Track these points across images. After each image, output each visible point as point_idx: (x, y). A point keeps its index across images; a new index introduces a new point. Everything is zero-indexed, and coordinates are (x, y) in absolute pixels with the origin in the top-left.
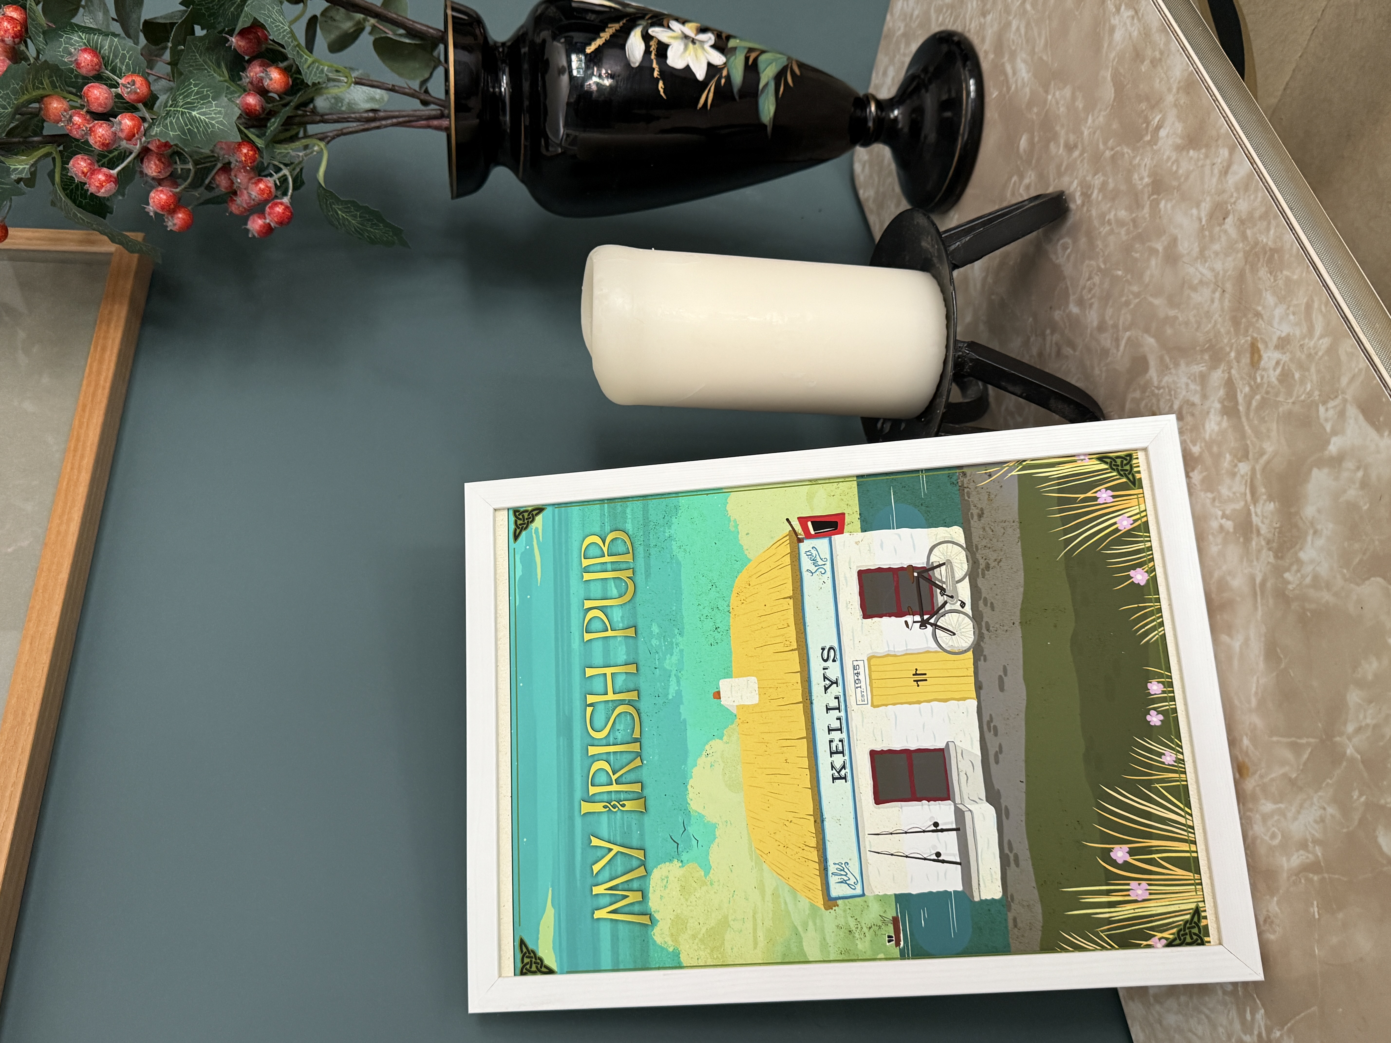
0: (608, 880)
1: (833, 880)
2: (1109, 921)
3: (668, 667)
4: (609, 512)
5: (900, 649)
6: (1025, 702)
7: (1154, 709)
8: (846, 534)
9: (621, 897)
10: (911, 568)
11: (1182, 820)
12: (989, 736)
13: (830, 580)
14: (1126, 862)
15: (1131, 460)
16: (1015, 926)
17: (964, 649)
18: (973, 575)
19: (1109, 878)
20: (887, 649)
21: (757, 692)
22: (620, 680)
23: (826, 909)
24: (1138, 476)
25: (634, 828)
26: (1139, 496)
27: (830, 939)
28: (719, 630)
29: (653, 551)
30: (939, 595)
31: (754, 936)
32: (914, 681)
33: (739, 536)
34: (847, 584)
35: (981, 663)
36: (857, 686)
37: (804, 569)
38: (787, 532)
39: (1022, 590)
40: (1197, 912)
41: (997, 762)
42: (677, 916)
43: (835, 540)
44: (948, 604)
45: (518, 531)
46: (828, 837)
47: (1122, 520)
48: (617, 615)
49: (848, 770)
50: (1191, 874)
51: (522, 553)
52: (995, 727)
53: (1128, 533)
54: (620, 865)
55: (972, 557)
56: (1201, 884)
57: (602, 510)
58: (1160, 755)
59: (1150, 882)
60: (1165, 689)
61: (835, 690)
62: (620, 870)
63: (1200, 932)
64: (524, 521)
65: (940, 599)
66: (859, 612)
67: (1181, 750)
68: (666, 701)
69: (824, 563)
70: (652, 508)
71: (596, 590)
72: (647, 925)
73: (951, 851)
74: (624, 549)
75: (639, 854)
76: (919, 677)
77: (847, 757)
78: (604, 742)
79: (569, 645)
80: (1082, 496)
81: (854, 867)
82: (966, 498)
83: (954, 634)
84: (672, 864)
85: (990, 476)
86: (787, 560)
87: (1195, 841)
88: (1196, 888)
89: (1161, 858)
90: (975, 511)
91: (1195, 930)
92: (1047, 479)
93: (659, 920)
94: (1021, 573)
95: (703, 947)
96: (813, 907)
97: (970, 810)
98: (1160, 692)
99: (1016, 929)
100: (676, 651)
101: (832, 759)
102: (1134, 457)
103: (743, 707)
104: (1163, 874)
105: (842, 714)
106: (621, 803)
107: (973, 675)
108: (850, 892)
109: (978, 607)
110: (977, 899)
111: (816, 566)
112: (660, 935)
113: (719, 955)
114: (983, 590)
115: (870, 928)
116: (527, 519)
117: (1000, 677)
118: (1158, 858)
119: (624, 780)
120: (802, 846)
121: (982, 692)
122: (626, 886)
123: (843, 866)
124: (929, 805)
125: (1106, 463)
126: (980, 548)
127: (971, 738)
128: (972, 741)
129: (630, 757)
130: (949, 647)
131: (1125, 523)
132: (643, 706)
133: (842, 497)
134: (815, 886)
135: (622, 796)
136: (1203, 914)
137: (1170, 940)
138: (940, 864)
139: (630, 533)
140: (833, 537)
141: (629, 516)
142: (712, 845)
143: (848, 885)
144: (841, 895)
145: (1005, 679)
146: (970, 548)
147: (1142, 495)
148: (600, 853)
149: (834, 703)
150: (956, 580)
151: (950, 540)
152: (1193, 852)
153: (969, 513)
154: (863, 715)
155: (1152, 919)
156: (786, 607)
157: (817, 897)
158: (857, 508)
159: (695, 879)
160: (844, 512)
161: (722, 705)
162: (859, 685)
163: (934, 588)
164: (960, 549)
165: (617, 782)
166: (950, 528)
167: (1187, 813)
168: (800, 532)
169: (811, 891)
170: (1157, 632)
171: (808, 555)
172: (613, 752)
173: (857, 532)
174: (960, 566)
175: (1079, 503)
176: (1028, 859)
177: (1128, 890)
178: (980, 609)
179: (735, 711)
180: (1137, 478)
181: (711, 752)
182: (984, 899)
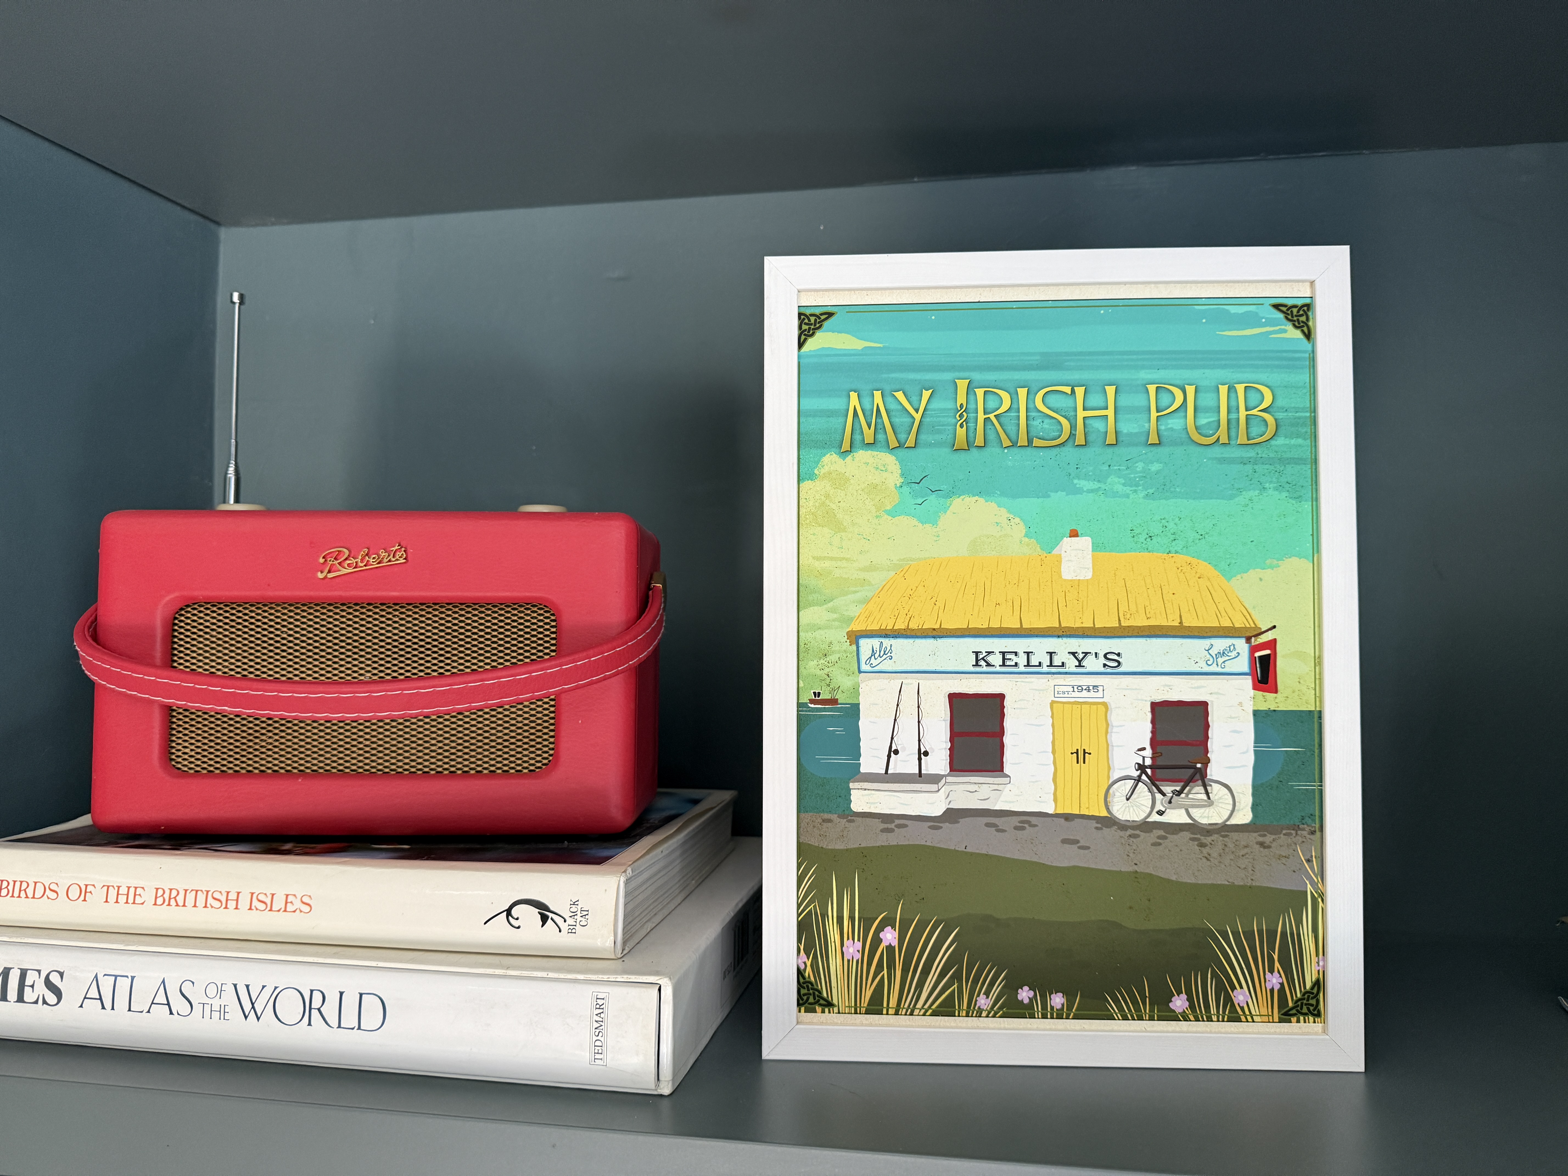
0: (886, 408)
1: (875, 642)
2: (824, 915)
3: (1109, 480)
4: (1299, 418)
5: (1115, 738)
6: (1050, 864)
7: (1035, 995)
8: (1252, 692)
9: (869, 421)
10: (1206, 762)
11: (920, 1005)
12: (1015, 821)
13: (1198, 670)
14: (881, 941)
15: (1313, 1015)
16: (824, 821)
17: (1110, 808)
18: (1193, 828)
19: (867, 922)
20: (1114, 725)
21: (1075, 578)
23: (848, 633)
24: (1294, 1019)
25: (938, 437)
26: (1271, 1017)
27: (819, 634)
29: (1249, 468)
30: (1173, 788)
31: (825, 557)
32: (1077, 750)
33: (1260, 570)
34: (1192, 688)
35: (1094, 824)
36: (1075, 687)
37: (1213, 641)
38: (1260, 625)
39: (1174, 878)
40: (829, 1004)
41: (988, 825)
42: (847, 480)
43: (1246, 679)
44: (1162, 797)
45: (1284, 309)
46: (919, 641)
47: (1244, 995)
48: (1175, 423)
49: (985, 669)
50: (866, 1005)
51: (1257, 313)
52: (1023, 828)
53: (1229, 999)
55: (1214, 829)
56: (856, 1013)
57: (1303, 410)
58: (987, 994)
59: (860, 963)
60: (1055, 1010)
61: (1072, 663)
63: (810, 1004)
64: (1296, 316)
65: (1168, 789)
66: (1159, 698)
67: (991, 1015)
68: (1071, 477)
69: (1219, 664)
70: (1302, 469)
71: (1207, 400)
73: (899, 765)
74: (1252, 435)
75: (911, 442)
76: (1081, 756)
77: (998, 669)
78: (1031, 406)
79: (1143, 367)
80: (1276, 957)
81: (887, 665)
82: (1284, 832)
83: (1128, 799)
84: (899, 476)
85: (1308, 861)
86: (1226, 623)
87: (898, 1015)
88: (852, 1007)
89: (883, 977)
90: (1268, 839)
91: (811, 1000)
92: (1299, 922)
93: (846, 461)
94: (1192, 880)
95: (817, 504)
96: (850, 620)
97: (939, 790)
98: (1053, 1004)
99: (821, 821)
100: (1128, 490)
101: (998, 654)
102: (1316, 1019)
103: (1060, 562)
104: (867, 980)
105: (1045, 669)
106: (964, 423)
107: (1081, 813)
108: (864, 658)
109: (1156, 828)
110: (851, 785)
111: (1216, 655)
112: (831, 461)
113: (808, 521)
114: (1175, 836)
115: (828, 675)
116: (1298, 320)
117: (1078, 842)
118: (884, 974)
120: (911, 613)
121: (1062, 820)
122: (879, 426)
123: (889, 654)
124: (945, 749)
125: (1312, 988)
126: (1225, 839)
127: (1013, 802)
128: (1010, 802)
129: (1013, 436)
130: (1114, 792)
131: (1241, 998)
132: (1068, 450)
133: (1297, 693)
134: (870, 623)
135: (971, 425)
136: (827, 1010)
137: (803, 973)
138: (887, 753)
140: (1250, 677)
141: (1293, 442)
142: (915, 519)
143: (870, 658)
144: (861, 650)
145: (1075, 847)
146: (1225, 829)
147: (1271, 1021)
149: (1057, 661)
150: (1189, 809)
151: (1236, 808)
152: (887, 1011)
153: (1266, 833)
154: (1043, 690)
155: (825, 959)
156: (1171, 617)
157: (860, 624)
158: (1282, 708)
159: (883, 500)
160: (1279, 693)
161: (1062, 539)
162: (1076, 690)
163: (1182, 783)
164: (1225, 817)
165: (986, 420)
166: (1250, 810)
167: (926, 1011)
168: (1258, 640)
169: (866, 619)
170: (1117, 1011)
171: (1229, 647)
172: (1019, 416)
173: (1254, 705)
174: (1205, 815)
175: (1268, 952)
176: (888, 842)
177: (853, 939)
178: (1154, 831)
179: (1055, 552)
180: (1292, 1019)
181: (1011, 524)
182: (852, 792)
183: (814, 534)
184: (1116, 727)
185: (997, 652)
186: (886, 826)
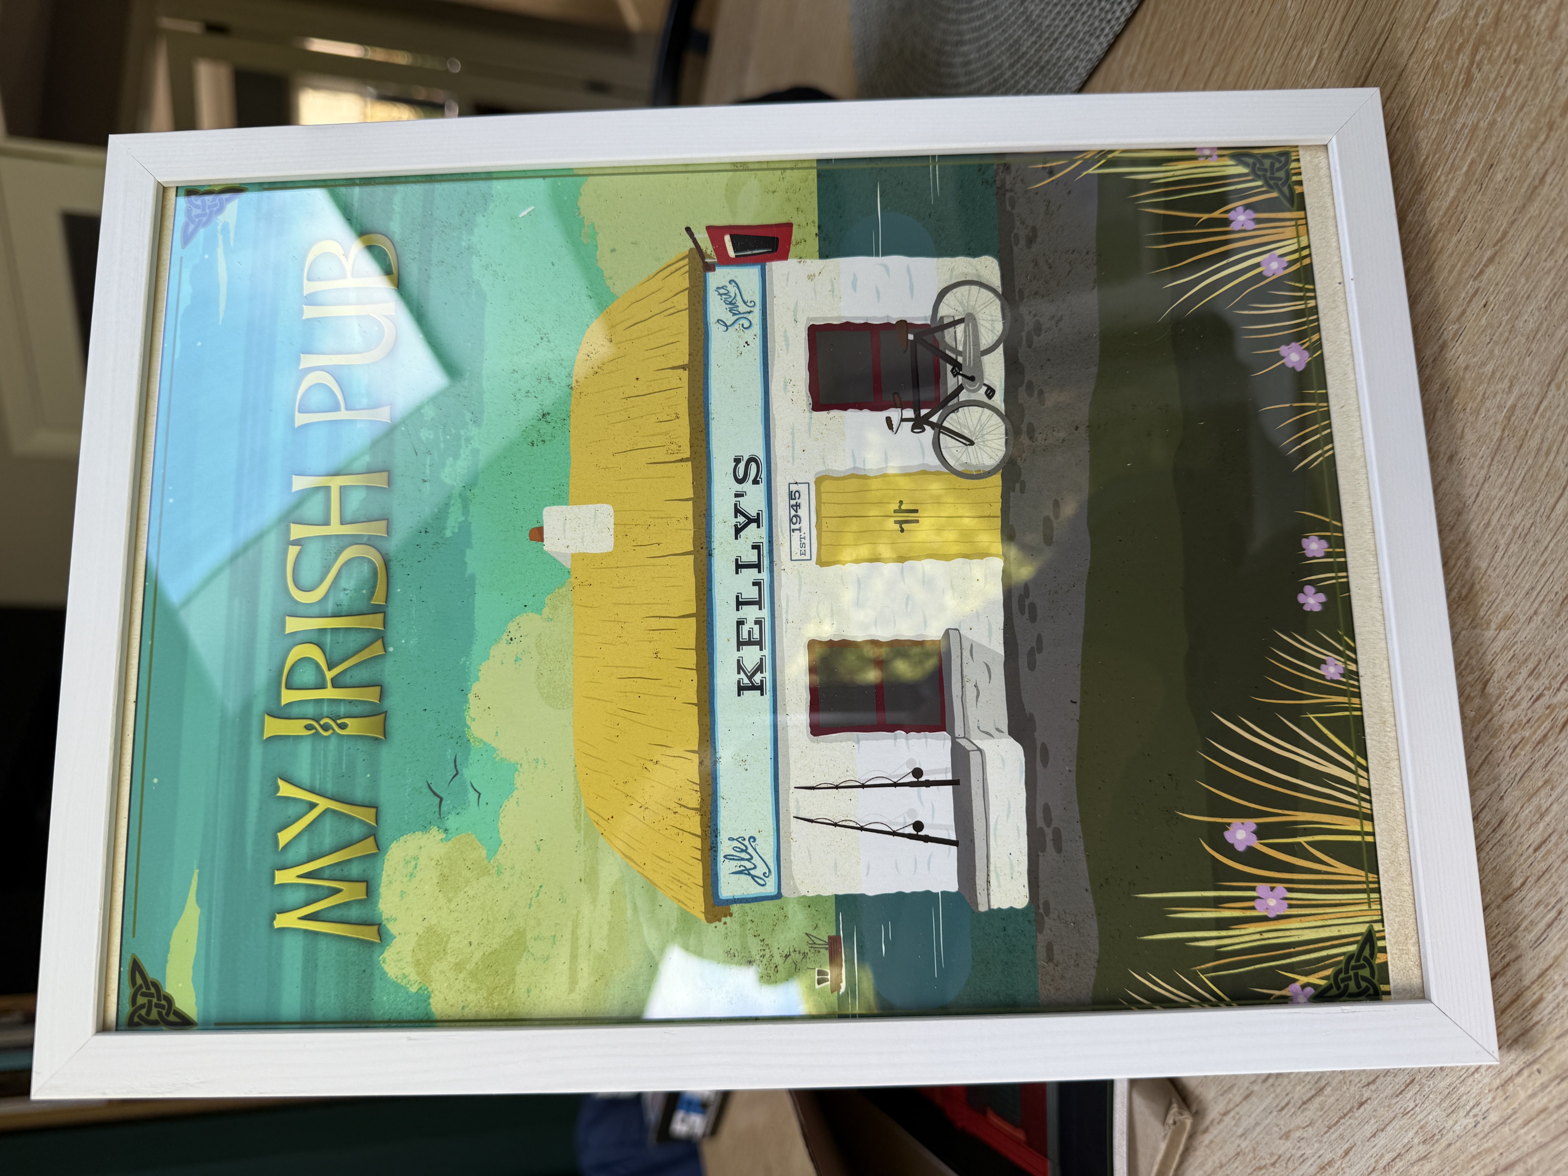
0: (305, 861)
1: (725, 868)
2: (1216, 953)
3: (447, 481)
4: (361, 202)
5: (874, 465)
6: (1088, 564)
7: (1310, 583)
8: (791, 261)
9: (326, 892)
10: (903, 325)
11: (1351, 778)
12: (1021, 621)
13: (758, 341)
14: (1250, 849)
15: (1287, 162)
16: (1050, 958)
17: (988, 470)
18: (1011, 343)
19: (1220, 876)
20: (852, 466)
21: (612, 532)
22: (355, 500)
23: (709, 921)
24: (1298, 190)
25: (361, 767)
26: (1300, 222)
28: (548, 418)
29: (436, 272)
30: (950, 375)
31: (570, 968)
32: (896, 522)
33: (598, 253)
34: (788, 350)
35: (1016, 494)
36: (793, 527)
37: (712, 318)
38: (686, 251)
39: (1095, 370)
40: (1369, 940)
41: (1032, 666)
42: (430, 930)
43: (771, 269)
44: (964, 390)
45: (191, 227)
46: (722, 790)
47: (1270, 261)
48: (359, 382)
49: (767, 674)
50: (1363, 873)
51: (195, 267)
52: (1033, 607)
53: (1278, 283)
54: (328, 837)
55: (1011, 311)
56: (1378, 891)
58: (1319, 663)
59: (1292, 886)
60: (1331, 550)
61: (753, 534)
62: (328, 842)
63: (1372, 976)
65: (952, 382)
66: (803, 397)
67: (1353, 656)
68: (440, 541)
69: (748, 309)
71: (325, 337)
72: (372, 944)
73: (942, 820)
75: (366, 815)
76: (905, 516)
77: (767, 652)
78: (316, 610)
79: (264, 433)
80: (1205, 216)
81: (766, 847)
82: (1009, 208)
83: (972, 443)
84: (427, 835)
85: (1051, 173)
86: (683, 301)
87: (1372, 815)
88: (1369, 898)
89: (1311, 844)
90: (1022, 231)
91: (1365, 972)
92: (1149, 184)
93: (396, 934)
95: (474, 986)
96: (684, 916)
97: (979, 749)
98: (1322, 554)
99: (1051, 964)
100: (465, 452)
101: (740, 654)
102: (1293, 158)
103: (584, 556)
104: (1314, 872)
105: (764, 576)
106: (339, 722)
107: (999, 514)
108: (753, 890)
109: (1016, 397)
110: (983, 908)
111: (734, 314)
112: (395, 962)
113: (504, 1002)
114: (1026, 370)
115: (787, 956)
117: (1047, 520)
118: (1307, 843)
119: (347, 679)
120: (673, 806)
121: (1013, 545)
122: (337, 872)
123: (746, 843)
124: (907, 739)
125: (1246, 165)
126: (1026, 295)
127: (990, 625)
128: (990, 629)
129: (365, 638)
130: (962, 465)
131: (1274, 265)
132: (395, 547)
133: (791, 195)
134: (691, 880)
135: (342, 710)
136: (1380, 944)
137: (1319, 991)
138: (922, 843)
139: (397, 238)
140: (768, 265)
141: (397, 209)
142: (506, 803)
143: (753, 877)
144: (738, 895)
145: (1056, 524)
146: (1010, 295)
147: (1303, 222)
148: (292, 811)
149: (751, 556)
150: (982, 349)
151: (975, 279)
152: (1368, 834)
153: (1012, 235)
154: (800, 578)
155: (1292, 950)
156: (675, 383)
157: (692, 898)
158: (814, 216)
159: (469, 863)
160: (792, 221)
161: (546, 553)
162: (797, 526)
163: (941, 361)
164: (991, 295)
165: (336, 683)
166: (977, 259)
167: (1359, 765)
168: (709, 252)
169: (684, 887)
170: (1320, 452)
171: (721, 295)
172: (332, 629)
173: (811, 257)
174: (989, 326)
175: (1199, 227)
176: (1077, 839)
177: (1252, 899)
178: (1020, 401)
179: (568, 564)
180: (1297, 192)
181: (518, 636)
182: (995, 907)
183: (528, 991)
184: (855, 462)
185: (738, 655)
186: (1050, 845)
